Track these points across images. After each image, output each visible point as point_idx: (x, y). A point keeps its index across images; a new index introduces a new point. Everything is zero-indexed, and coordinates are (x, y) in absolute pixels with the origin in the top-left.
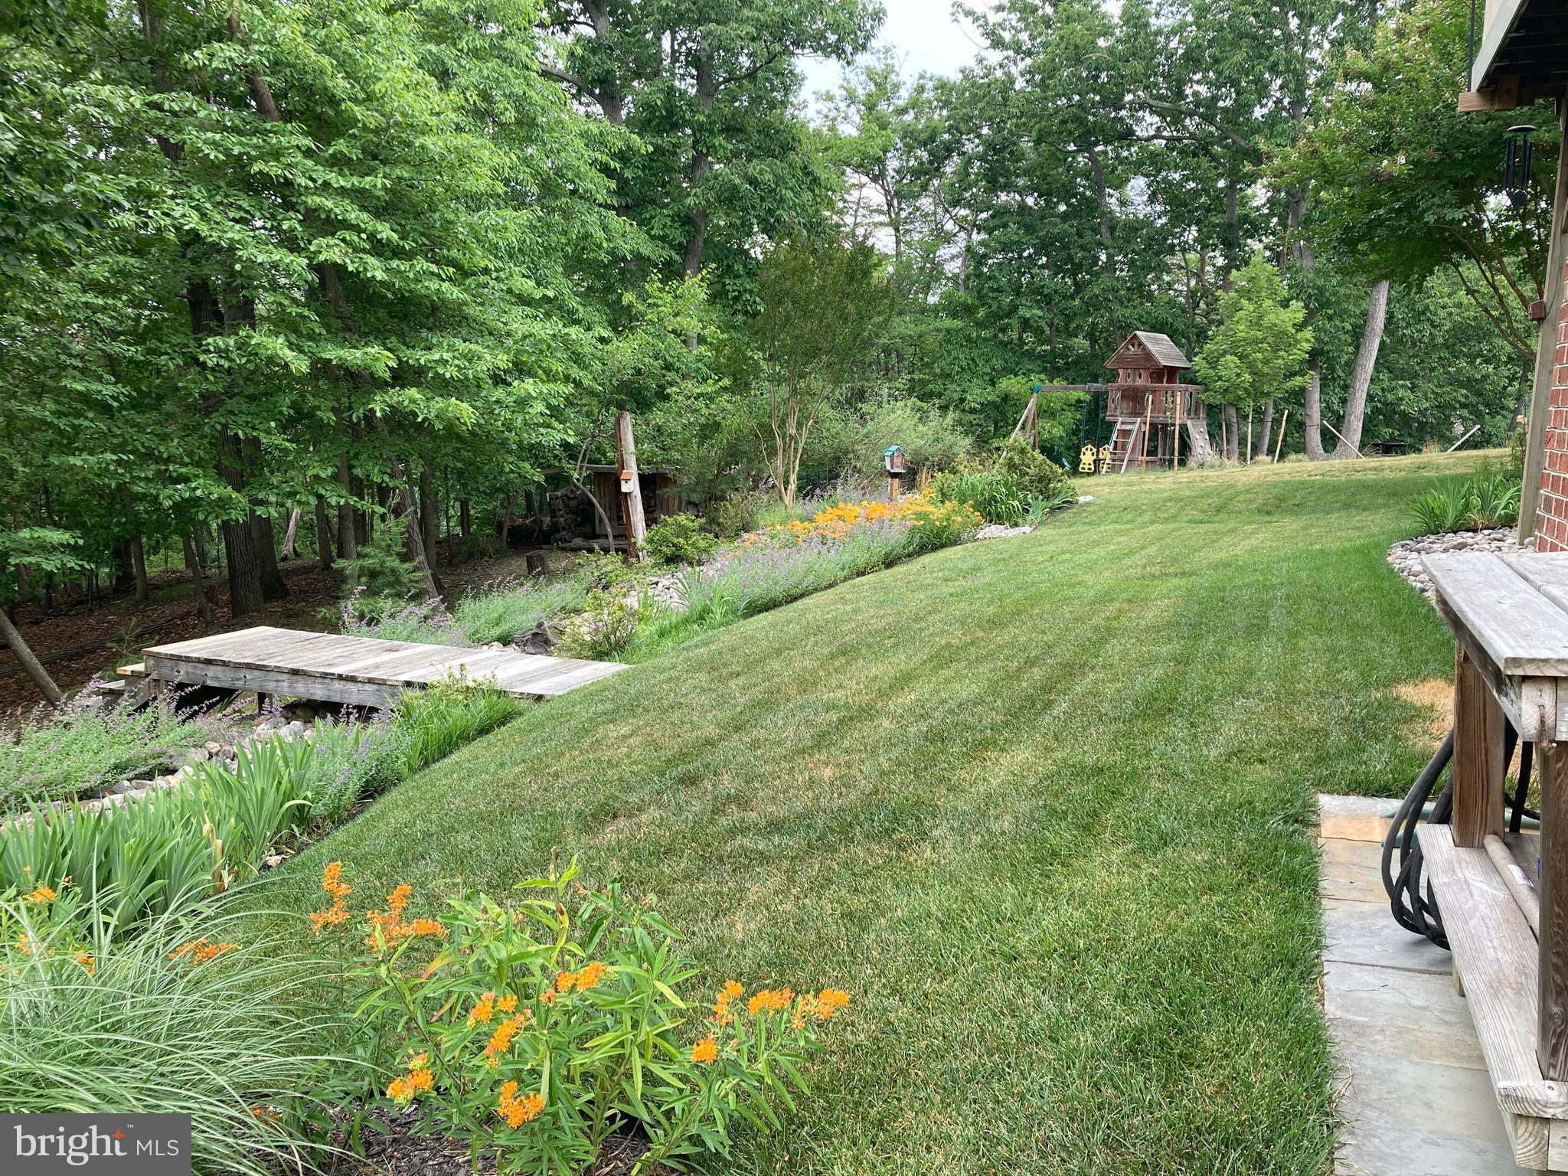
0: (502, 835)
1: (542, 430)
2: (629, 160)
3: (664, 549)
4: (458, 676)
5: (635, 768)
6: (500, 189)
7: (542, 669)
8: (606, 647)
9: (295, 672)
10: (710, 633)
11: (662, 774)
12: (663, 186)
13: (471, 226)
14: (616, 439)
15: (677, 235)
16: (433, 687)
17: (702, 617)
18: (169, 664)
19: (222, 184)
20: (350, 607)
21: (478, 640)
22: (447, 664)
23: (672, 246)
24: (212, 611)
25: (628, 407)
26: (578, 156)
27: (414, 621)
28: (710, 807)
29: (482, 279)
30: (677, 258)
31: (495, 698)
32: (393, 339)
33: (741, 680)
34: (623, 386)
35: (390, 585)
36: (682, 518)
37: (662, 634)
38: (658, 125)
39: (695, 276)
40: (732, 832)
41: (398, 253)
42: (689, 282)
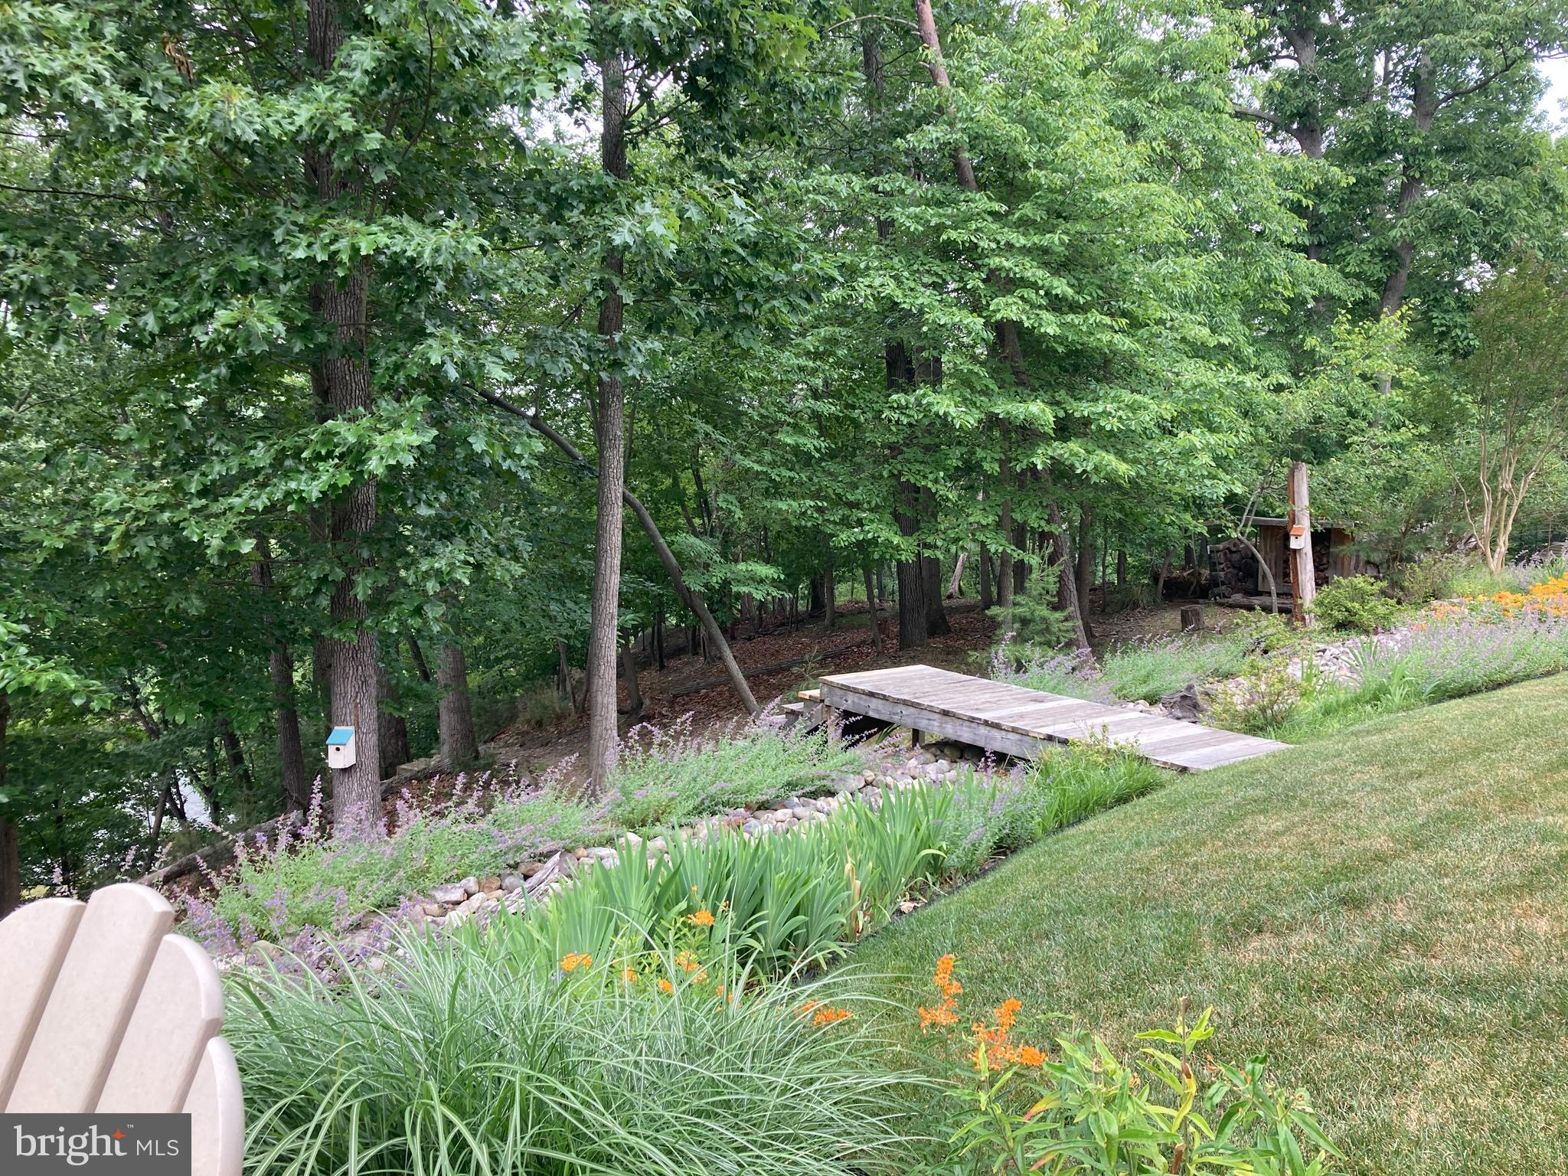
0: (1131, 929)
1: (1208, 482)
2: (1326, 195)
3: (1335, 613)
4: (1100, 737)
5: (1287, 875)
6: (1183, 236)
7: (1189, 737)
8: (1260, 722)
9: (945, 713)
10: (1385, 717)
11: (1319, 890)
12: (1363, 220)
13: (1147, 275)
14: (1288, 494)
15: (1377, 271)
16: (1073, 744)
17: (1377, 697)
18: (839, 692)
19: (920, 253)
20: (1002, 652)
21: (1124, 697)
22: (1089, 722)
23: (1368, 283)
24: (883, 641)
25: (1304, 456)
26: (1268, 196)
27: (1061, 672)
28: (1378, 943)
29: (1155, 329)
30: (1374, 295)
31: (1136, 764)
32: (1063, 392)
33: (1424, 783)
34: (1297, 435)
35: (1041, 632)
36: (1359, 581)
37: (1327, 712)
38: (1363, 154)
39: (1393, 312)
40: (1408, 982)
41: (1074, 308)
42: (1385, 320)
